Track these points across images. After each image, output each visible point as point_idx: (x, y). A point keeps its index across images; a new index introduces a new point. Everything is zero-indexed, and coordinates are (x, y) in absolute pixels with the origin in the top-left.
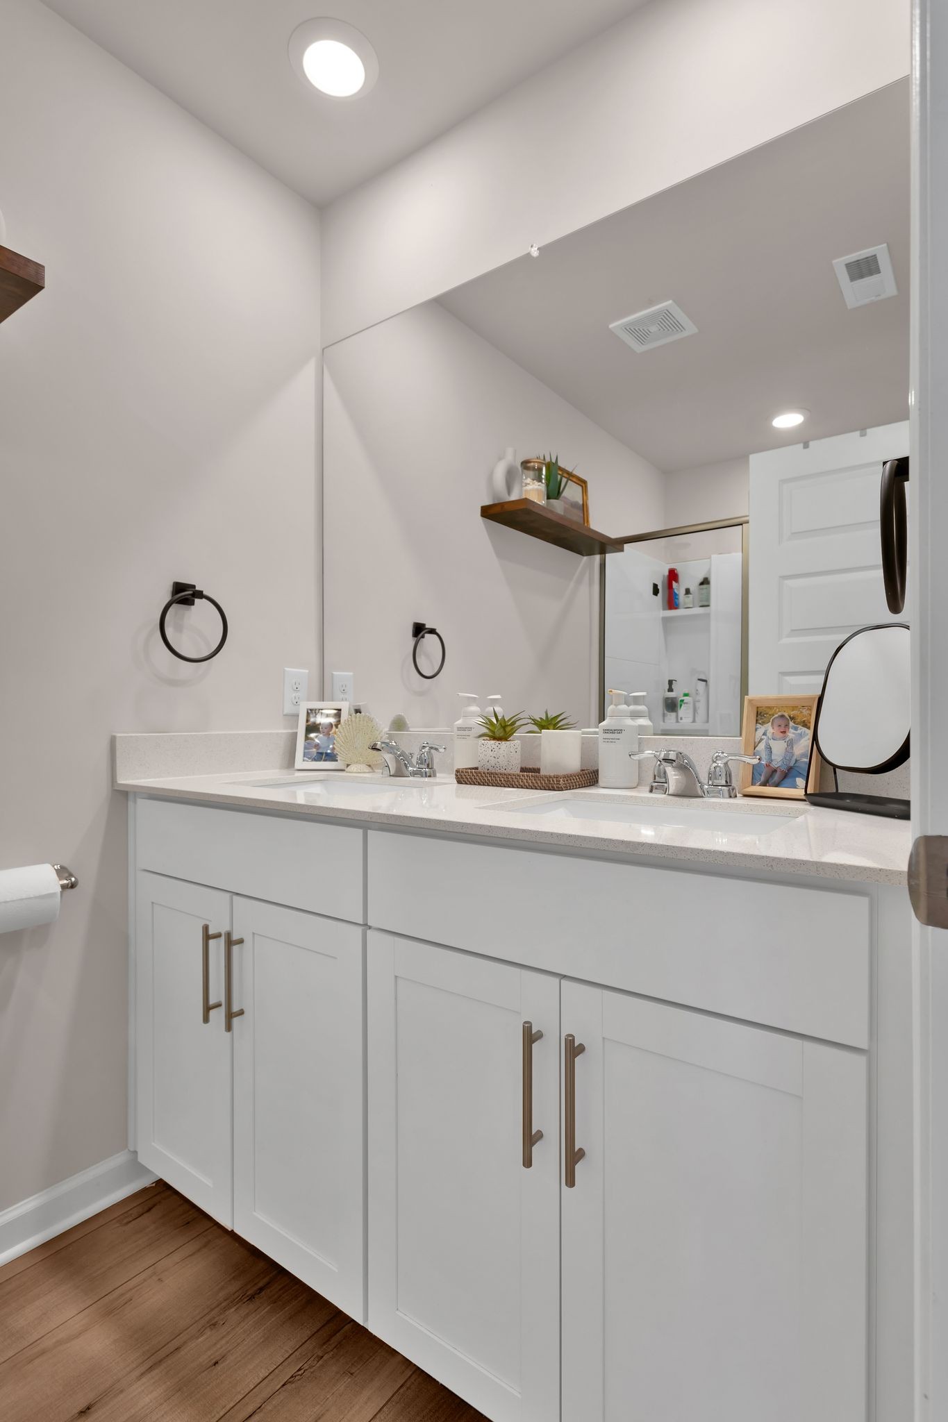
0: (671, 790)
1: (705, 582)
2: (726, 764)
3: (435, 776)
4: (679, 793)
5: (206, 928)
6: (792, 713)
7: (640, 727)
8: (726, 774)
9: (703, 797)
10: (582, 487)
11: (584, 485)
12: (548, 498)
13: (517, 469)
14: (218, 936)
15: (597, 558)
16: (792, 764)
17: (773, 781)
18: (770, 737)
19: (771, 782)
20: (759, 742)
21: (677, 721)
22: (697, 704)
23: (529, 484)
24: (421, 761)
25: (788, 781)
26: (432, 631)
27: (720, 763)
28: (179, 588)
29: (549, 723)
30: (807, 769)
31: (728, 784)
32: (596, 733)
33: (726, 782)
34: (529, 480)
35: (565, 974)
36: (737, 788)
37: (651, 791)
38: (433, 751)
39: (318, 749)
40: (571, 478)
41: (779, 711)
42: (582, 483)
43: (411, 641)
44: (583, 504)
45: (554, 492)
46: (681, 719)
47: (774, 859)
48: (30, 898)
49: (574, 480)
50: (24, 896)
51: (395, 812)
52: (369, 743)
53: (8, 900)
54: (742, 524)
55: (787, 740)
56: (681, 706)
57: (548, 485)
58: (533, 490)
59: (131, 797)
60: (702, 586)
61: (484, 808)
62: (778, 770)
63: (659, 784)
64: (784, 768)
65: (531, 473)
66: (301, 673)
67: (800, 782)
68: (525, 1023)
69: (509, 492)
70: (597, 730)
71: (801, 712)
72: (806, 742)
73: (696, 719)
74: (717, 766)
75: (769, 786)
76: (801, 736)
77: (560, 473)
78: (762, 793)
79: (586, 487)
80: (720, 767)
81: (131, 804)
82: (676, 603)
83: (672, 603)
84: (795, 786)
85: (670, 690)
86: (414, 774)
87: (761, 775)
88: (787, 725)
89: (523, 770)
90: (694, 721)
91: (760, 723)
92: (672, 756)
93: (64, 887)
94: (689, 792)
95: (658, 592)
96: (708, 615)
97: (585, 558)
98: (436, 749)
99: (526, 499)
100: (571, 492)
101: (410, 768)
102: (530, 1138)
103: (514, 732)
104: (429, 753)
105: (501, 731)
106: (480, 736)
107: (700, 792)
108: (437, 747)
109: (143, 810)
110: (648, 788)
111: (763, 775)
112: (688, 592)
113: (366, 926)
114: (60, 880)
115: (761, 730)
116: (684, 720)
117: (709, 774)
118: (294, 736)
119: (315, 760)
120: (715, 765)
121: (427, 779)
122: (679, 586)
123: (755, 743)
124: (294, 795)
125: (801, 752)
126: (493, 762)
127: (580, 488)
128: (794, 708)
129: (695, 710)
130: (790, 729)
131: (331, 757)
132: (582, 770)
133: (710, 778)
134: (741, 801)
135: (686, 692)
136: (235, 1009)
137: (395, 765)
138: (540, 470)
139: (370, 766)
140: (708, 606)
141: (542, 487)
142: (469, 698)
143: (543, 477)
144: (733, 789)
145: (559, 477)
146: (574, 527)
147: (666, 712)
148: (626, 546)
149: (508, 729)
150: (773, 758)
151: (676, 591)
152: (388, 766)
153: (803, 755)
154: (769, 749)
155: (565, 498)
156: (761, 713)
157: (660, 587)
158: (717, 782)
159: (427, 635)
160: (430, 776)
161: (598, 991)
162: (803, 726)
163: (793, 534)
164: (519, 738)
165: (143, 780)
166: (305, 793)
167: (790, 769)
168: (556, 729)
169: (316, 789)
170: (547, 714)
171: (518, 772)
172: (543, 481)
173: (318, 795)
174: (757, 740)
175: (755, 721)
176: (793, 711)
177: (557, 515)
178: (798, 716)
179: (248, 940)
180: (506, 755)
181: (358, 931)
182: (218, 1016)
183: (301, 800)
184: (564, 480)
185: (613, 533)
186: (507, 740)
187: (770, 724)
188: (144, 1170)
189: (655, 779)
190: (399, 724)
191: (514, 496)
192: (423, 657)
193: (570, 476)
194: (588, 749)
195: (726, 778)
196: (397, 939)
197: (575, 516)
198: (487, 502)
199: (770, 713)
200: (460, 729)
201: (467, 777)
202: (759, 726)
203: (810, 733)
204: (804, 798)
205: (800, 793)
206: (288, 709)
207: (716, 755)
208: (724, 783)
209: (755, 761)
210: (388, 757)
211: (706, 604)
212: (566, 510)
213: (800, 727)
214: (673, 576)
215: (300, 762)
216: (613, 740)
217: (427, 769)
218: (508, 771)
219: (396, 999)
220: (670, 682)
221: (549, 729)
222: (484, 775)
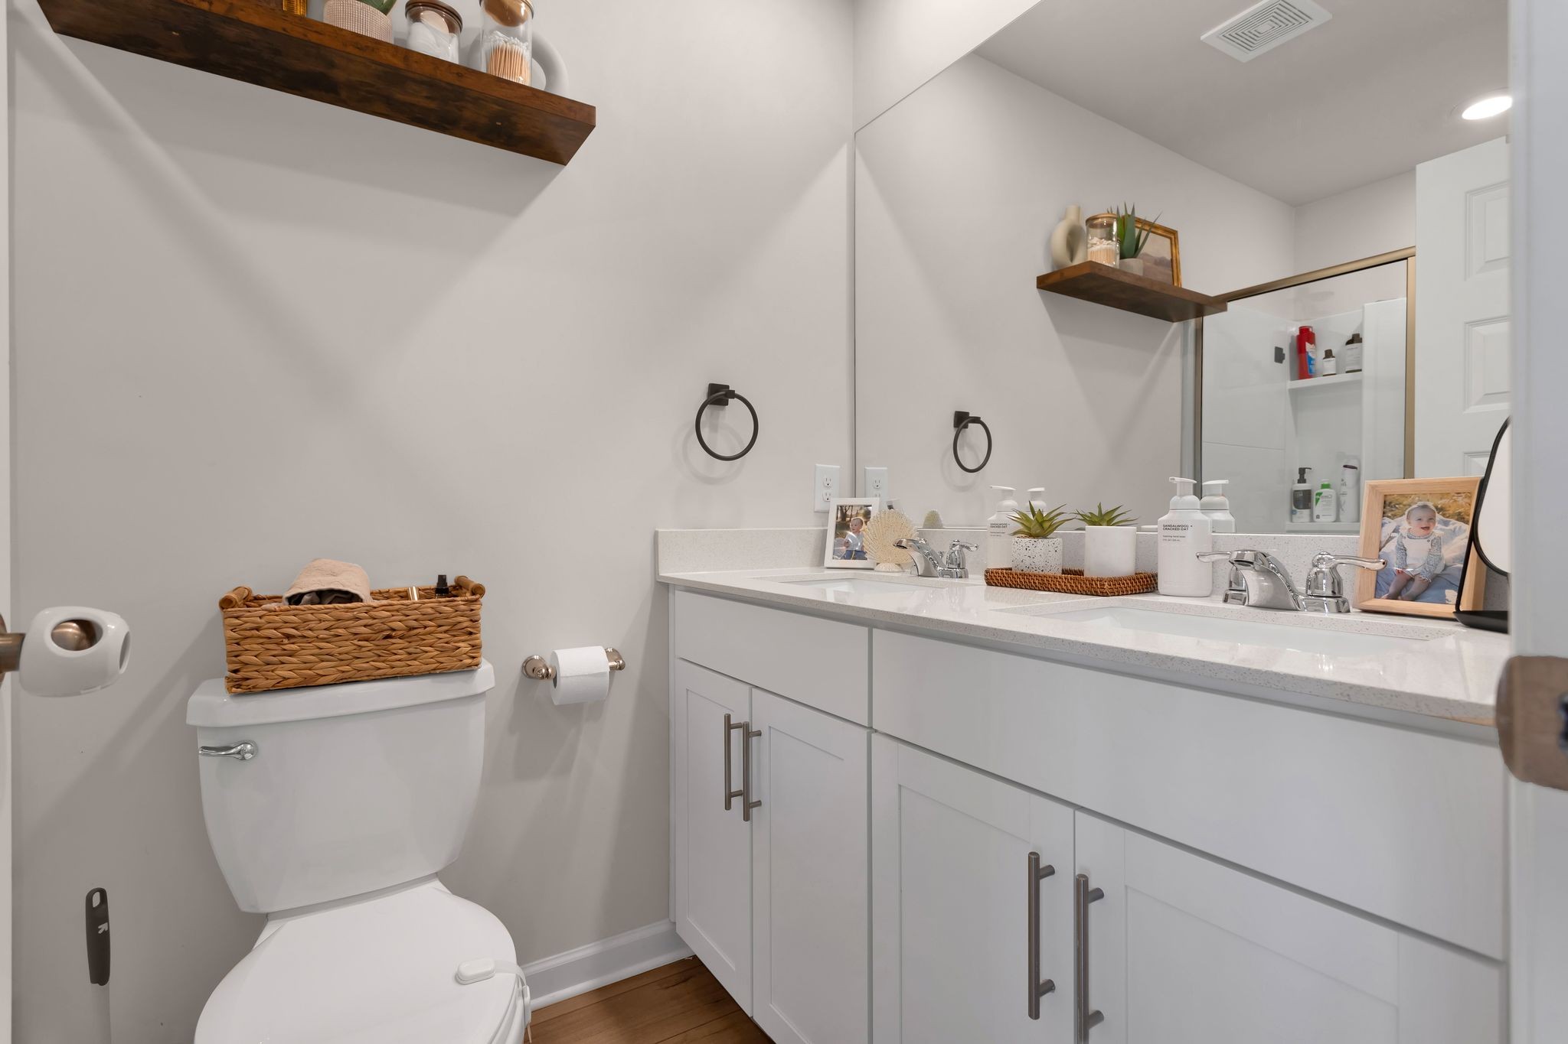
0: (1253, 598)
1: (1356, 339)
2: (1333, 569)
3: (966, 576)
4: (1264, 603)
5: (728, 718)
6: (1440, 503)
7: (1215, 523)
8: (1333, 583)
9: (1297, 610)
10: (1171, 239)
11: (1173, 237)
12: (1122, 257)
13: (1081, 228)
14: (738, 726)
15: (1192, 323)
16: (1439, 570)
17: (1408, 593)
18: (1405, 535)
19: (1405, 594)
20: (1388, 541)
21: (1312, 520)
22: (1342, 498)
23: (1095, 244)
24: (951, 561)
25: (1432, 593)
26: (977, 420)
27: (1324, 567)
28: (714, 389)
29: (1105, 518)
30: (1460, 577)
31: (1334, 595)
32: (1156, 530)
33: (1333, 592)
34: (1095, 240)
35: (1082, 805)
36: (1350, 602)
37: (1225, 601)
38: (964, 550)
39: (847, 547)
40: (1153, 230)
41: (1421, 501)
42: (1171, 235)
43: (953, 432)
44: (1172, 260)
45: (1130, 249)
46: (1318, 517)
47: (1352, 687)
48: (586, 675)
49: (1160, 232)
50: (581, 673)
51: (924, 614)
52: (895, 539)
53: (568, 675)
54: (1406, 258)
55: (1432, 538)
56: (1317, 500)
57: (1121, 242)
58: (1100, 251)
59: (671, 589)
60: (1350, 346)
61: (1001, 610)
62: (1417, 579)
63: (1235, 593)
64: (1426, 576)
65: (1099, 231)
66: (835, 468)
67: (1451, 595)
68: (1031, 853)
69: (1072, 258)
70: (1156, 526)
71: (1455, 501)
72: (1463, 540)
73: (1341, 517)
74: (1319, 572)
75: (1403, 600)
76: (1454, 533)
77: (1140, 226)
78: (1388, 607)
79: (1176, 238)
80: (1323, 572)
81: (671, 595)
82: (1311, 370)
83: (1303, 369)
84: (1443, 600)
85: (1302, 480)
86: (943, 574)
87: (1389, 585)
88: (1432, 519)
89: (1064, 572)
90: (1337, 520)
91: (1388, 517)
92: (1248, 557)
93: (612, 668)
94: (1279, 602)
95: (1284, 359)
96: (1359, 384)
97: (1175, 325)
98: (968, 548)
99: (1091, 262)
100: (1155, 247)
101: (939, 568)
102: (1039, 988)
103: (1055, 529)
104: (960, 551)
105: (1038, 527)
106: (1015, 533)
107: (1293, 604)
108: (968, 545)
109: (681, 601)
110: (1222, 598)
111: (1392, 584)
112: (1329, 354)
113: (871, 728)
114: (610, 661)
115: (1391, 525)
116: (1322, 519)
117: (1308, 581)
118: (825, 532)
119: (844, 558)
120: (1315, 570)
121: (957, 580)
122: (1316, 349)
123: (1381, 542)
124: (824, 592)
125: (1453, 555)
126: (1028, 562)
127: (1168, 240)
128: (1443, 496)
129: (1339, 506)
130: (1437, 525)
131: (860, 555)
132: (1136, 574)
133: (1309, 587)
134: (1355, 617)
135: (1326, 483)
136: (754, 799)
137: (923, 565)
138: (1110, 225)
139: (899, 565)
140: (1360, 370)
141: (1114, 246)
142: (1004, 491)
143: (1114, 233)
144: (1344, 602)
145: (1137, 231)
146: (1156, 288)
147: (1294, 508)
148: (1230, 305)
149: (1046, 525)
150: (1408, 562)
151: (1310, 354)
152: (916, 565)
153: (1455, 560)
154: (1402, 550)
155: (1147, 255)
156: (1390, 503)
157: (1286, 352)
158: (1318, 592)
159: (970, 425)
160: (961, 577)
161: (1121, 830)
162: (1457, 520)
163: (1487, 262)
164: (1061, 536)
165: (682, 573)
166: (835, 591)
167: (1436, 577)
168: (1113, 525)
169: (844, 587)
170: (1100, 507)
171: (1059, 574)
172: (1114, 239)
173: (847, 594)
174: (1384, 539)
175: (1381, 514)
176: (1441, 499)
177: (1134, 276)
178: (1450, 507)
179: (765, 732)
180: (1044, 555)
181: (864, 733)
182: (737, 802)
183: (830, 598)
184: (1144, 233)
185: (1212, 291)
186: (1046, 538)
187: (1405, 517)
188: (680, 943)
189: (1231, 586)
190: (933, 521)
191: (1078, 260)
192: (966, 448)
193: (1152, 228)
194: (1145, 548)
195: (1334, 587)
196: (901, 745)
197: (1161, 275)
198: (1045, 270)
199: (1405, 503)
200: (993, 526)
201: (997, 579)
202: (1387, 520)
203: (1467, 528)
204: (1453, 616)
205: (1449, 609)
206: (820, 506)
207: (1317, 557)
208: (1330, 594)
209: (1379, 566)
210: (916, 555)
211: (1356, 368)
212: (1145, 269)
213: (1453, 521)
214: (1306, 336)
215: (829, 561)
216: (1177, 539)
217: (957, 568)
218: (1046, 572)
219: (900, 809)
220: (1302, 471)
221: (1101, 525)
222: (1016, 577)
